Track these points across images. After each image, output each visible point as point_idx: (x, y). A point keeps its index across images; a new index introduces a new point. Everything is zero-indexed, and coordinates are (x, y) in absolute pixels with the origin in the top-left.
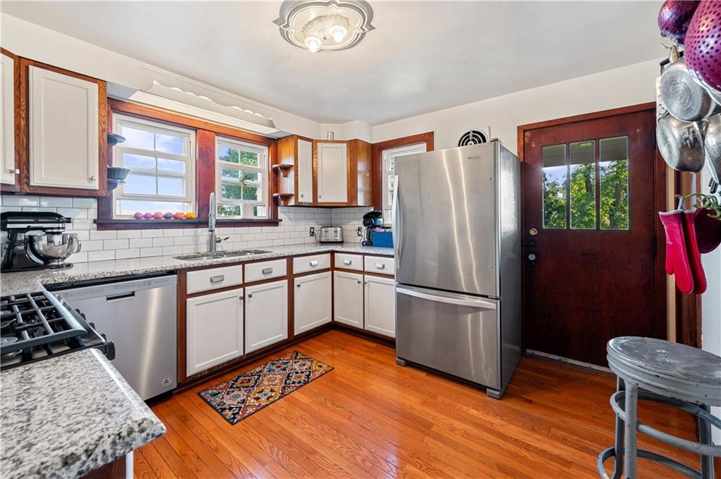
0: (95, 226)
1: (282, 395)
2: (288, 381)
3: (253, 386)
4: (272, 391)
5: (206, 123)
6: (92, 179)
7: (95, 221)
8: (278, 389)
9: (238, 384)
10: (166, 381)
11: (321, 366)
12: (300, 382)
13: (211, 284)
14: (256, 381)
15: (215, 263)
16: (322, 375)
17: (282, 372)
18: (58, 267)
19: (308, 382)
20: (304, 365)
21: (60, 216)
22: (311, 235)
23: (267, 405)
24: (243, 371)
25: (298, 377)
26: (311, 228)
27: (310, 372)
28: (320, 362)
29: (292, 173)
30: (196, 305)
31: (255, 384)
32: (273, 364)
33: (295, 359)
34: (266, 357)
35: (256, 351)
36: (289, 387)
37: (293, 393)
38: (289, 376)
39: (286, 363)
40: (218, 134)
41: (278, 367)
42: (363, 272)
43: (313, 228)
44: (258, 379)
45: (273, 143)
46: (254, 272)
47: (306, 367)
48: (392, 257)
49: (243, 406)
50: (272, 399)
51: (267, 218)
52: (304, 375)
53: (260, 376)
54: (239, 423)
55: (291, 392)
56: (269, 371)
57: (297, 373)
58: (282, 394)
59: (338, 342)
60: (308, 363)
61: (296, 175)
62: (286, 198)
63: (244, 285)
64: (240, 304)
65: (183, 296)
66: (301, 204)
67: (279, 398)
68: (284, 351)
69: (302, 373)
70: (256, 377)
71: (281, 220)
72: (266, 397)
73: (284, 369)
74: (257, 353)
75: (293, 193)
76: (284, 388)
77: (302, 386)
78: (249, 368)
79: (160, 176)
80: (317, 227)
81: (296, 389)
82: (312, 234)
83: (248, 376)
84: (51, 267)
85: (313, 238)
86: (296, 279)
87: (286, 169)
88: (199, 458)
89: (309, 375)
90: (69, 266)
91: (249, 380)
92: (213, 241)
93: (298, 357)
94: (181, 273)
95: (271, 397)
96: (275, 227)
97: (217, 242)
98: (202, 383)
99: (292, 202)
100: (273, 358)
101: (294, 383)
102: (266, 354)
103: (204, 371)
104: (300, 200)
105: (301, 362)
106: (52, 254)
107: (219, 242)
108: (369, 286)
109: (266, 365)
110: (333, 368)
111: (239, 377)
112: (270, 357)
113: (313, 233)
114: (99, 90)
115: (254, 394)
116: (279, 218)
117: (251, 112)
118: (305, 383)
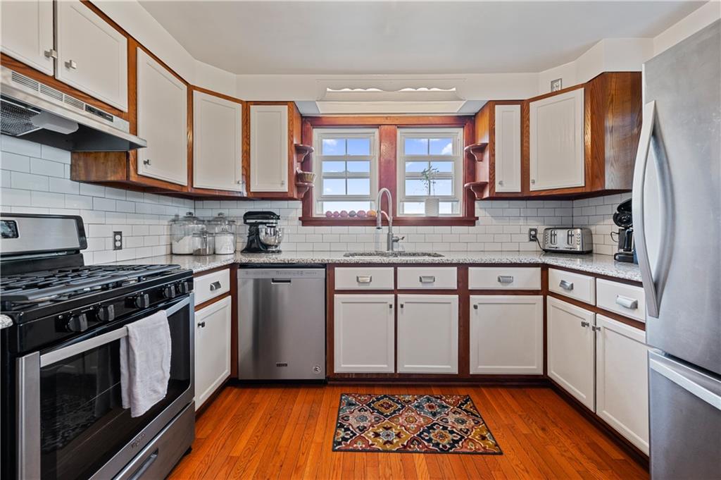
0: (301, 222)
1: (404, 450)
2: (425, 434)
3: (387, 416)
4: (398, 435)
5: (387, 118)
6: (283, 184)
7: (300, 219)
8: (407, 437)
9: (376, 405)
10: (316, 369)
11: (483, 438)
12: (437, 445)
13: (357, 283)
14: (394, 412)
15: (361, 262)
16: (475, 453)
17: (430, 416)
18: (273, 252)
19: (447, 452)
20: (463, 422)
21: (274, 214)
22: (531, 240)
23: (378, 451)
24: (394, 391)
25: (441, 436)
26: (531, 230)
27: (462, 437)
28: (489, 431)
29: (487, 155)
30: (343, 303)
31: (391, 414)
32: (429, 400)
33: (460, 407)
34: (429, 386)
35: (412, 374)
36: (419, 443)
37: (417, 454)
38: (431, 428)
39: (444, 407)
40: (400, 126)
41: (431, 407)
42: (594, 308)
43: (535, 230)
44: (399, 410)
45: (467, 122)
46: (409, 278)
47: (463, 427)
48: (639, 284)
49: (358, 435)
50: (388, 447)
51: (461, 216)
52: (451, 436)
53: (403, 407)
54: (338, 453)
55: (416, 452)
56: (418, 407)
57: (445, 428)
58: (405, 447)
59: (546, 413)
60: (470, 423)
61: (492, 155)
62: (482, 187)
63: (396, 291)
64: (391, 312)
65: (330, 291)
66: (499, 195)
67: (398, 451)
68: (453, 389)
69: (451, 432)
70: (399, 406)
71: (477, 218)
72: (385, 440)
73: (434, 415)
74: (414, 377)
75: (488, 181)
76: (412, 441)
77: (437, 452)
78: (404, 391)
79: (349, 178)
80: (541, 229)
81: (424, 453)
82: (533, 238)
83: (393, 400)
84: (268, 252)
85: (534, 244)
86: (472, 297)
87: (482, 149)
88: (281, 466)
89: (457, 442)
90: (279, 252)
91: (391, 406)
92: (392, 241)
93: (464, 407)
94: (328, 267)
95: (391, 443)
96: (470, 228)
97: (394, 241)
98: (350, 386)
99: (487, 195)
100: (436, 392)
101: (430, 440)
102: (431, 383)
103: (352, 374)
104: (498, 189)
105: (463, 416)
106: (268, 243)
107: (397, 241)
108: (605, 336)
109: (422, 396)
110: (501, 453)
111: (385, 396)
112: (433, 389)
113: (535, 236)
114: (289, 110)
115: (378, 428)
116: (476, 216)
117: (426, 89)
118: (444, 451)
